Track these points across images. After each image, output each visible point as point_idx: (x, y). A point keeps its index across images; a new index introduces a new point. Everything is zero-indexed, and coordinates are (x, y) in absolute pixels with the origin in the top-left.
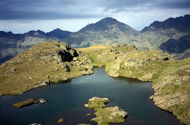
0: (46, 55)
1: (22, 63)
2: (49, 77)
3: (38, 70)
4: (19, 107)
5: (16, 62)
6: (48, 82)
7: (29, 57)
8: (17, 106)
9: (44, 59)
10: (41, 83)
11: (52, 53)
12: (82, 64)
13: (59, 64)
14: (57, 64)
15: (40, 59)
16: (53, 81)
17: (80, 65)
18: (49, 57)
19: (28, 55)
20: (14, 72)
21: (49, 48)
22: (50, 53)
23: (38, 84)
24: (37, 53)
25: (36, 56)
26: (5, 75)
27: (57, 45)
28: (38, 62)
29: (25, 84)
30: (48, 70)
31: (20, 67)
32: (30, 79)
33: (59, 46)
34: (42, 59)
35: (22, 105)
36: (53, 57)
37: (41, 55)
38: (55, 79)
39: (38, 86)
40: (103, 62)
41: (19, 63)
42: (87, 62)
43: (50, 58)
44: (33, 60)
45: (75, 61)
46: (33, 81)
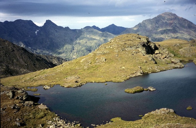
0: (131, 47)
1: (109, 53)
2: (141, 68)
3: (127, 61)
4: (133, 93)
5: (103, 52)
6: (142, 73)
7: (115, 49)
8: (130, 92)
9: (130, 51)
10: (136, 72)
11: (136, 45)
12: (166, 57)
13: (145, 56)
14: (143, 56)
15: (125, 50)
16: (146, 72)
17: (164, 58)
18: (133, 48)
19: (113, 46)
20: (104, 61)
21: (131, 40)
22: (134, 45)
23: (134, 74)
24: (121, 45)
25: (121, 47)
26: (97, 64)
27: (138, 38)
28: (125, 53)
29: (121, 73)
30: (137, 61)
31: (109, 57)
32: (123, 69)
33: (140, 38)
34: (127, 50)
35: (134, 91)
36: (137, 49)
37: (126, 47)
38: (148, 70)
39: (134, 75)
40: (187, 56)
41: (106, 54)
42: (169, 55)
43: (135, 50)
44: (119, 52)
45: (156, 54)
46: (127, 71)
